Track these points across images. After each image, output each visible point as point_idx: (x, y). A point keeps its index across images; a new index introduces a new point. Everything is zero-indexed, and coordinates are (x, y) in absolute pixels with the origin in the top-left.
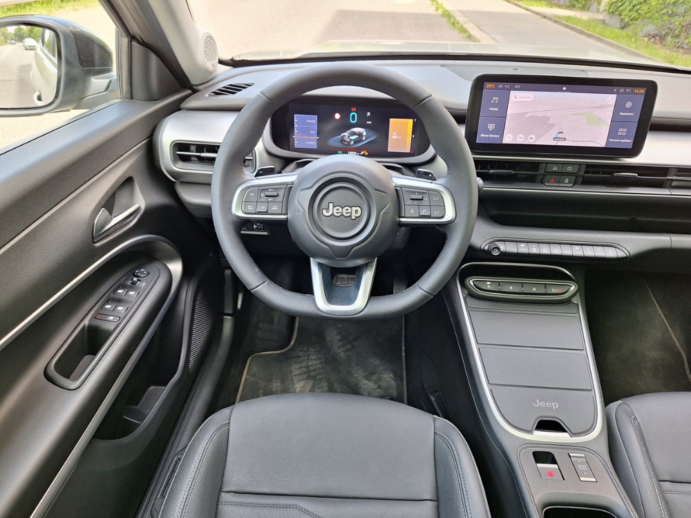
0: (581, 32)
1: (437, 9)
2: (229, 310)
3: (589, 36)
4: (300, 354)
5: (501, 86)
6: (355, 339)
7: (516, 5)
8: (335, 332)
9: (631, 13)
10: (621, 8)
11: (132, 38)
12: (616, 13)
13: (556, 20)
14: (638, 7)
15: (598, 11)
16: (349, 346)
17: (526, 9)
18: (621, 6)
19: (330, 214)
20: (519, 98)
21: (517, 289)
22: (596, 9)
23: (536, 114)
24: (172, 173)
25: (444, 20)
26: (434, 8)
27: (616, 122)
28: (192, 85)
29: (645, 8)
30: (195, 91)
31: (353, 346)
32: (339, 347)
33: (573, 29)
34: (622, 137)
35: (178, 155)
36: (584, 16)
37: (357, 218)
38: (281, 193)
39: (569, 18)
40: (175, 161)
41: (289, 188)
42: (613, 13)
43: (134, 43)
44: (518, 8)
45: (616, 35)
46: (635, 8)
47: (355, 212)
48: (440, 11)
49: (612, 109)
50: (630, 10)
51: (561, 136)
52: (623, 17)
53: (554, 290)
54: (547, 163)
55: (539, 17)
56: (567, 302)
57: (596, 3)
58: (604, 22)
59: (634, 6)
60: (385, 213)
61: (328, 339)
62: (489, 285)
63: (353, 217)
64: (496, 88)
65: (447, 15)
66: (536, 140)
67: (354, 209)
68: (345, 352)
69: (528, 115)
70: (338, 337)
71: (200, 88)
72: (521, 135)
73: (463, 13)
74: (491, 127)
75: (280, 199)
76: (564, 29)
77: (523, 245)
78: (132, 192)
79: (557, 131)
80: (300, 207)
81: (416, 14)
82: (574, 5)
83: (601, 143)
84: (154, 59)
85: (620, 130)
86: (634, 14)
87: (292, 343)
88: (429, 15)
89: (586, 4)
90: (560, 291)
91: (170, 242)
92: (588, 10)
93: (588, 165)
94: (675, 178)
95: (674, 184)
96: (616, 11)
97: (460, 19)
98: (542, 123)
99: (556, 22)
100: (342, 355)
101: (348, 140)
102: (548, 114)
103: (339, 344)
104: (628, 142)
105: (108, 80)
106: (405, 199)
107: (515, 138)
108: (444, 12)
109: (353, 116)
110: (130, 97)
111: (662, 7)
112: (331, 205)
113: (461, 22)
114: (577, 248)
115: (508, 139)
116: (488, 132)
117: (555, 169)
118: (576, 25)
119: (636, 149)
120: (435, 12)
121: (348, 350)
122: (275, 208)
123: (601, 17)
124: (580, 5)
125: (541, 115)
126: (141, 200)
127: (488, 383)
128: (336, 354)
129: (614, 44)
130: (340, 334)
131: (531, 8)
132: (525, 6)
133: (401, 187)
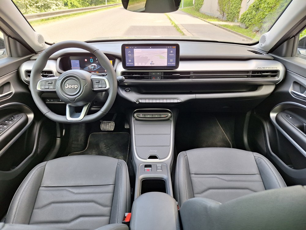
0: (229, 31)
1: (172, 24)
2: (59, 135)
3: (232, 32)
4: (89, 152)
5: (130, 47)
6: (111, 146)
7: (205, 21)
8: (103, 144)
9: (249, 22)
10: (245, 20)
11: (9, 36)
12: (243, 23)
13: (220, 26)
14: (251, 20)
15: (238, 22)
16: (108, 148)
17: (209, 23)
18: (245, 19)
19: (67, 87)
20: (137, 51)
21: (151, 116)
22: (237, 21)
23: (143, 56)
24: (26, 81)
25: (175, 28)
26: (171, 24)
27: (169, 58)
28: (36, 52)
29: (253, 20)
30: (36, 54)
31: (110, 148)
32: (104, 149)
33: (226, 30)
34: (172, 62)
35: (28, 75)
36: (231, 24)
37: (76, 88)
38: (53, 82)
39: (225, 25)
40: (26, 77)
41: (56, 80)
42: (242, 22)
43: (10, 38)
44: (205, 22)
45: (243, 32)
46: (250, 20)
47: (76, 86)
48: (173, 25)
49: (167, 53)
50: (249, 21)
51: (152, 63)
52: (246, 24)
53: (163, 116)
54: (151, 72)
55: (213, 25)
56: (168, 120)
57: (236, 19)
58: (239, 26)
59: (250, 19)
60: (86, 86)
61: (100, 146)
62: (141, 116)
63: (75, 88)
64: (129, 48)
65: (176, 26)
66: (145, 65)
67: (75, 85)
68: (106, 150)
69: (141, 56)
70: (104, 145)
71: (39, 53)
72: (140, 63)
73: (182, 25)
74: (130, 61)
75: (53, 84)
76: (223, 30)
77: (147, 100)
78: (10, 87)
79: (151, 61)
80: (58, 86)
81: (163, 26)
82: (229, 20)
83: (166, 65)
84: (18, 43)
85: (171, 60)
86: (250, 23)
87: (86, 148)
88: (169, 26)
89: (233, 19)
90: (165, 116)
91: (27, 106)
92: (234, 21)
93: (164, 72)
94: (193, 75)
95: (193, 77)
96: (243, 22)
97: (181, 27)
98: (146, 59)
99: (220, 27)
100: (105, 151)
101: (91, 68)
102: (147, 56)
103: (105, 148)
104: (174, 64)
105: (3, 51)
106: (94, 82)
107: (138, 64)
108: (175, 25)
109: (92, 60)
110: (11, 56)
111: (260, 19)
112: (68, 85)
113: (181, 29)
114: (165, 100)
115: (136, 65)
116: (129, 62)
117: (154, 74)
118: (228, 28)
119: (177, 66)
120: (172, 25)
121: (108, 150)
122: (51, 87)
123: (238, 24)
124: (231, 20)
125: (144, 56)
126: (13, 89)
127: (136, 146)
128: (103, 151)
129: (241, 35)
130: (105, 144)
131: (210, 22)
132: (208, 21)
133: (93, 79)
